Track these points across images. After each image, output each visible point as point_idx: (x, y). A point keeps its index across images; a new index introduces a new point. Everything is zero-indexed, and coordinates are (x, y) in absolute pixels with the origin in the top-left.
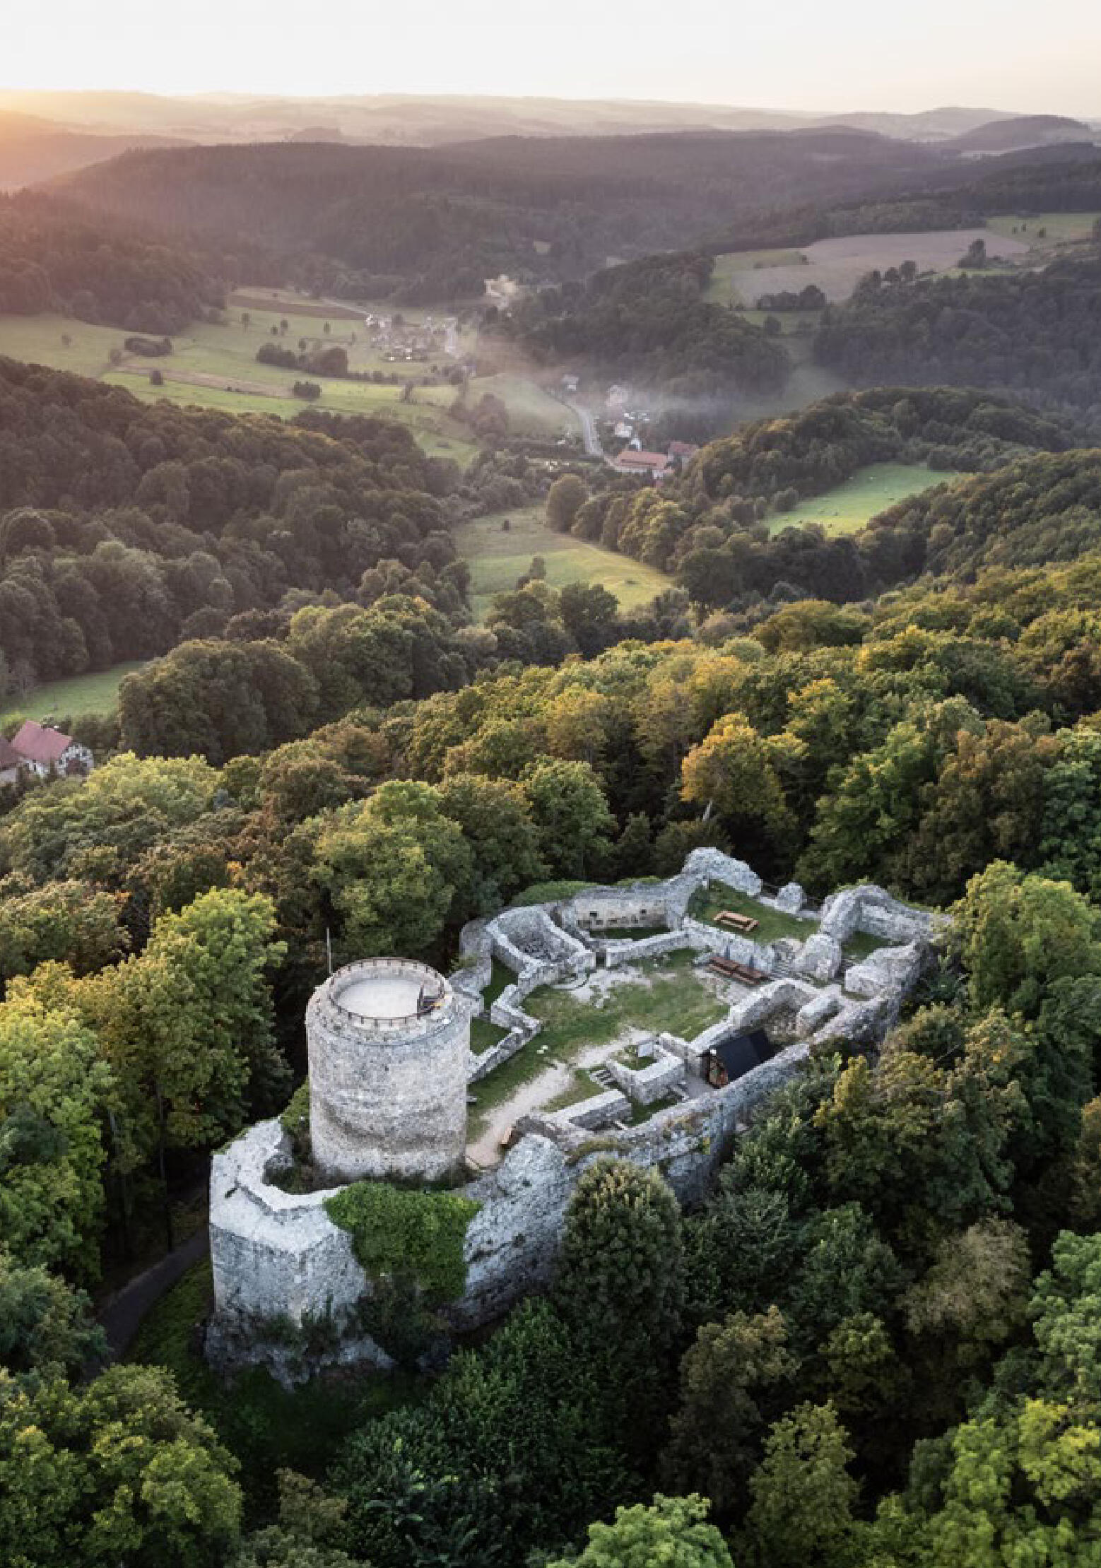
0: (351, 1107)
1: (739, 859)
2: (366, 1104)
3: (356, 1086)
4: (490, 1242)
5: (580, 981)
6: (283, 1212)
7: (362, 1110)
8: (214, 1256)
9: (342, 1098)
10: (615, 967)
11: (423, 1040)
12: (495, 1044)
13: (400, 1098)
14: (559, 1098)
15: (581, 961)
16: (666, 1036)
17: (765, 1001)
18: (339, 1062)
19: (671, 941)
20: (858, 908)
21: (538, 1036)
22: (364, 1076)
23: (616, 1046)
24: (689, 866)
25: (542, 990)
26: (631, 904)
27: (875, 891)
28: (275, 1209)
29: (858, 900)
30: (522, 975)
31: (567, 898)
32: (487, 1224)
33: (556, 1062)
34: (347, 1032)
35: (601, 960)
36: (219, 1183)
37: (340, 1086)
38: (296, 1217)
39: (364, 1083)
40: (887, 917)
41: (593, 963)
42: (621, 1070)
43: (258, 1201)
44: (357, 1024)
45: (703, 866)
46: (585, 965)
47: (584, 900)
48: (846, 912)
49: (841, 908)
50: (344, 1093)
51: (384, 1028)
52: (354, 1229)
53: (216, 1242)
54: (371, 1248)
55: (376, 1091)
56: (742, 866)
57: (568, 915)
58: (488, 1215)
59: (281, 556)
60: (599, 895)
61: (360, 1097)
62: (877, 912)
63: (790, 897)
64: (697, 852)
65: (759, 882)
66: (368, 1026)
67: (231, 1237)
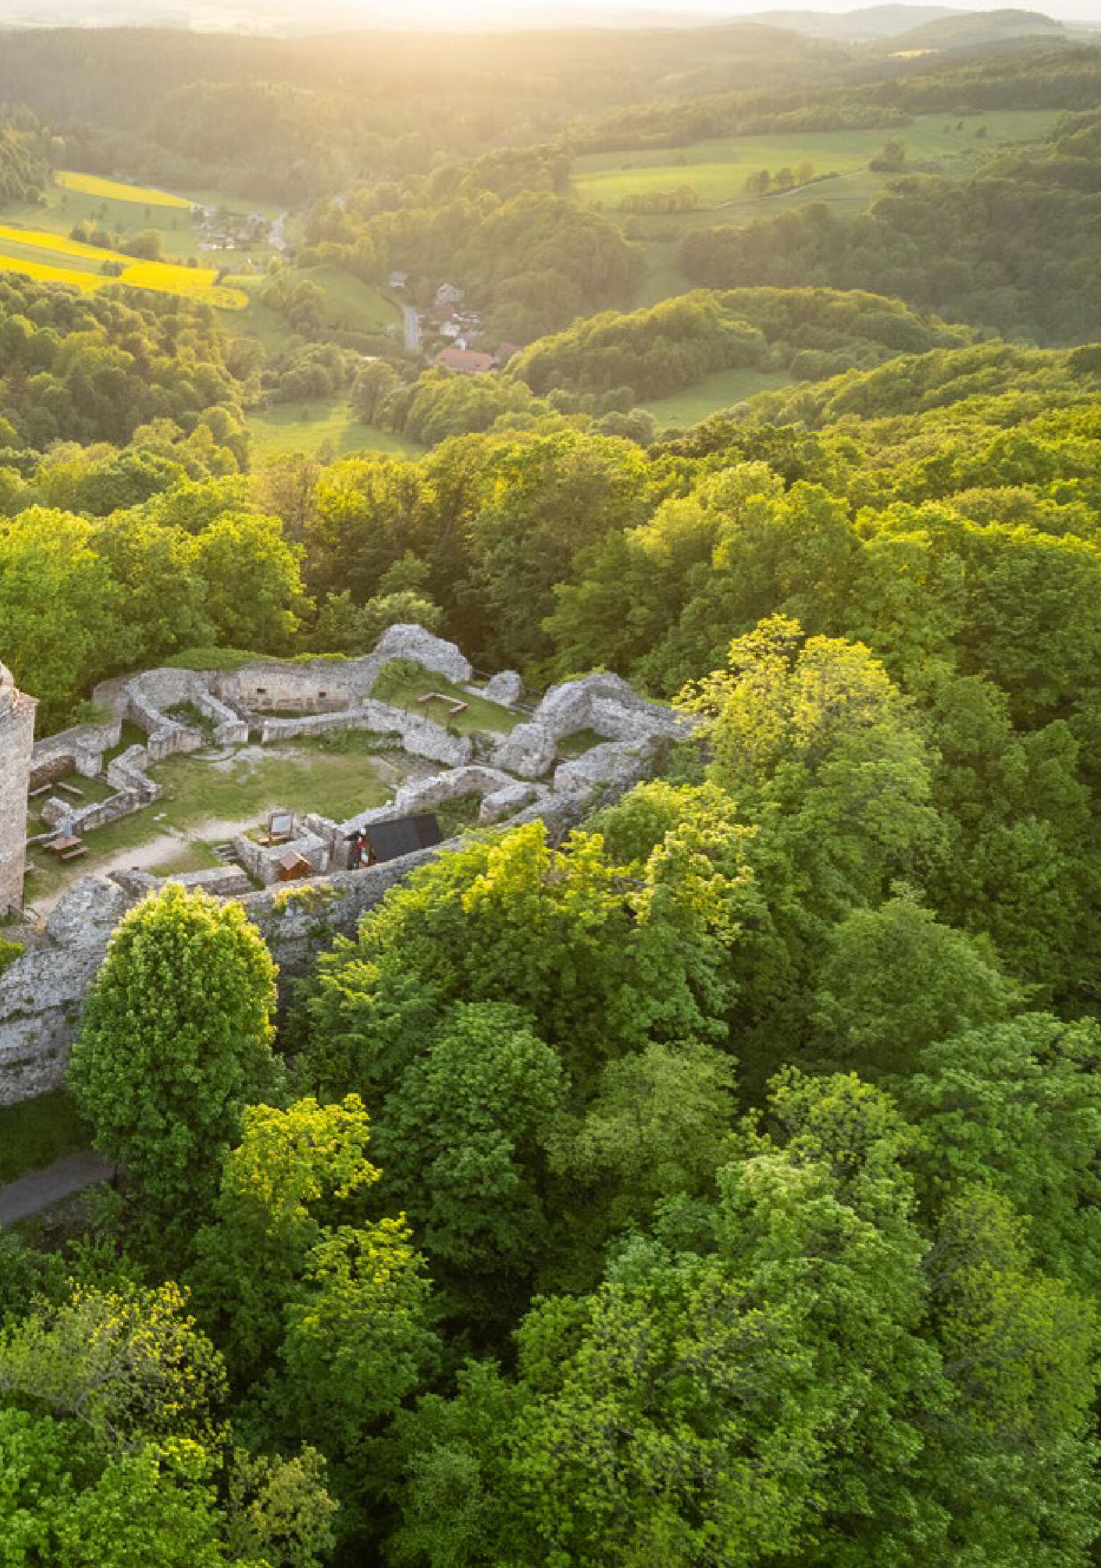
1: (448, 639)
4: (30, 1001)
5: (223, 755)
10: (270, 744)
12: (100, 802)
14: (164, 865)
15: (230, 731)
16: (314, 817)
17: (444, 787)
19: (345, 721)
20: (586, 700)
21: (157, 802)
23: (252, 824)
24: (385, 643)
25: (177, 757)
26: (307, 683)
27: (611, 681)
29: (588, 692)
30: (153, 737)
31: (233, 668)
32: (27, 978)
33: (172, 830)
35: (255, 737)
40: (622, 713)
41: (245, 737)
42: (249, 845)
45: (400, 644)
46: (235, 738)
47: (250, 673)
48: (570, 702)
49: (565, 698)
56: (451, 648)
57: (227, 686)
58: (28, 965)
59: (55, 413)
60: (270, 668)
62: (612, 708)
63: (506, 686)
64: (395, 628)
65: (468, 668)
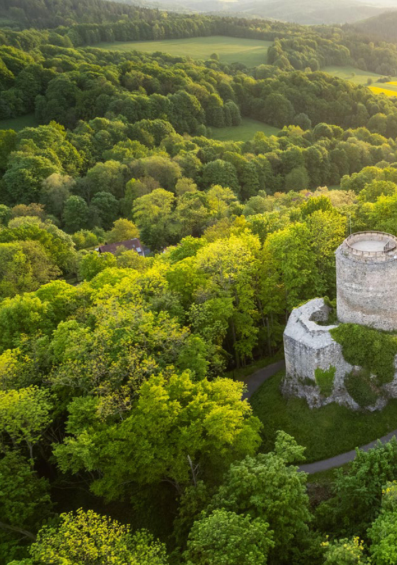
0: (349, 291)
2: (356, 290)
3: (352, 281)
6: (313, 332)
7: (354, 292)
8: (285, 348)
9: (346, 287)
11: (383, 264)
13: (371, 289)
18: (346, 269)
22: (355, 277)
28: (310, 330)
34: (350, 257)
36: (292, 319)
37: (345, 281)
38: (319, 335)
39: (355, 280)
43: (305, 326)
44: (354, 253)
50: (347, 284)
51: (366, 255)
52: (342, 344)
53: (286, 342)
54: (350, 353)
55: (360, 284)
61: (354, 286)
66: (359, 254)
67: (292, 341)
